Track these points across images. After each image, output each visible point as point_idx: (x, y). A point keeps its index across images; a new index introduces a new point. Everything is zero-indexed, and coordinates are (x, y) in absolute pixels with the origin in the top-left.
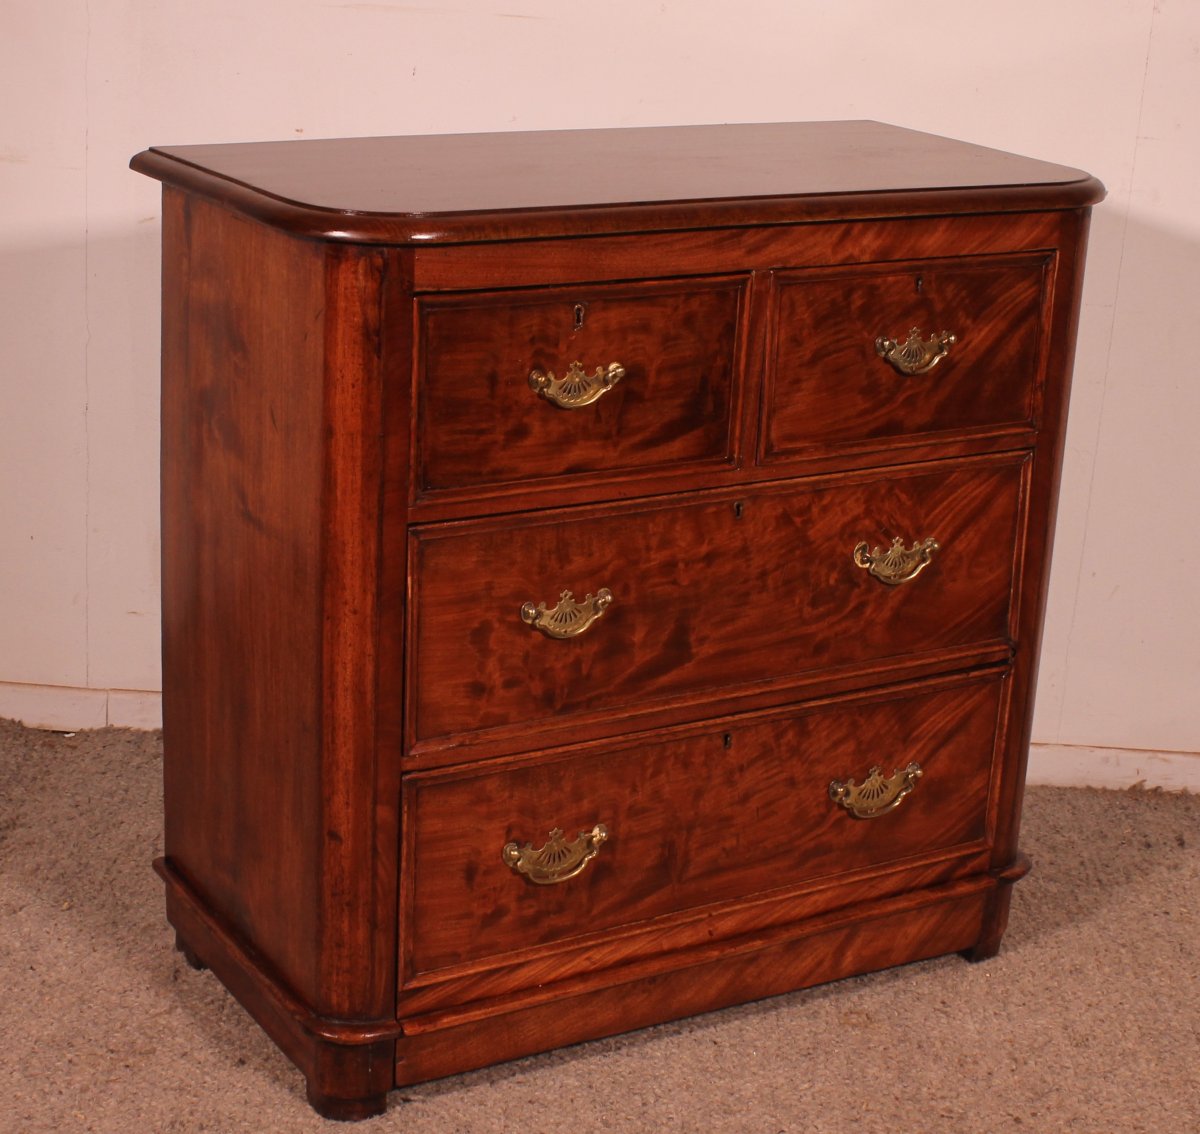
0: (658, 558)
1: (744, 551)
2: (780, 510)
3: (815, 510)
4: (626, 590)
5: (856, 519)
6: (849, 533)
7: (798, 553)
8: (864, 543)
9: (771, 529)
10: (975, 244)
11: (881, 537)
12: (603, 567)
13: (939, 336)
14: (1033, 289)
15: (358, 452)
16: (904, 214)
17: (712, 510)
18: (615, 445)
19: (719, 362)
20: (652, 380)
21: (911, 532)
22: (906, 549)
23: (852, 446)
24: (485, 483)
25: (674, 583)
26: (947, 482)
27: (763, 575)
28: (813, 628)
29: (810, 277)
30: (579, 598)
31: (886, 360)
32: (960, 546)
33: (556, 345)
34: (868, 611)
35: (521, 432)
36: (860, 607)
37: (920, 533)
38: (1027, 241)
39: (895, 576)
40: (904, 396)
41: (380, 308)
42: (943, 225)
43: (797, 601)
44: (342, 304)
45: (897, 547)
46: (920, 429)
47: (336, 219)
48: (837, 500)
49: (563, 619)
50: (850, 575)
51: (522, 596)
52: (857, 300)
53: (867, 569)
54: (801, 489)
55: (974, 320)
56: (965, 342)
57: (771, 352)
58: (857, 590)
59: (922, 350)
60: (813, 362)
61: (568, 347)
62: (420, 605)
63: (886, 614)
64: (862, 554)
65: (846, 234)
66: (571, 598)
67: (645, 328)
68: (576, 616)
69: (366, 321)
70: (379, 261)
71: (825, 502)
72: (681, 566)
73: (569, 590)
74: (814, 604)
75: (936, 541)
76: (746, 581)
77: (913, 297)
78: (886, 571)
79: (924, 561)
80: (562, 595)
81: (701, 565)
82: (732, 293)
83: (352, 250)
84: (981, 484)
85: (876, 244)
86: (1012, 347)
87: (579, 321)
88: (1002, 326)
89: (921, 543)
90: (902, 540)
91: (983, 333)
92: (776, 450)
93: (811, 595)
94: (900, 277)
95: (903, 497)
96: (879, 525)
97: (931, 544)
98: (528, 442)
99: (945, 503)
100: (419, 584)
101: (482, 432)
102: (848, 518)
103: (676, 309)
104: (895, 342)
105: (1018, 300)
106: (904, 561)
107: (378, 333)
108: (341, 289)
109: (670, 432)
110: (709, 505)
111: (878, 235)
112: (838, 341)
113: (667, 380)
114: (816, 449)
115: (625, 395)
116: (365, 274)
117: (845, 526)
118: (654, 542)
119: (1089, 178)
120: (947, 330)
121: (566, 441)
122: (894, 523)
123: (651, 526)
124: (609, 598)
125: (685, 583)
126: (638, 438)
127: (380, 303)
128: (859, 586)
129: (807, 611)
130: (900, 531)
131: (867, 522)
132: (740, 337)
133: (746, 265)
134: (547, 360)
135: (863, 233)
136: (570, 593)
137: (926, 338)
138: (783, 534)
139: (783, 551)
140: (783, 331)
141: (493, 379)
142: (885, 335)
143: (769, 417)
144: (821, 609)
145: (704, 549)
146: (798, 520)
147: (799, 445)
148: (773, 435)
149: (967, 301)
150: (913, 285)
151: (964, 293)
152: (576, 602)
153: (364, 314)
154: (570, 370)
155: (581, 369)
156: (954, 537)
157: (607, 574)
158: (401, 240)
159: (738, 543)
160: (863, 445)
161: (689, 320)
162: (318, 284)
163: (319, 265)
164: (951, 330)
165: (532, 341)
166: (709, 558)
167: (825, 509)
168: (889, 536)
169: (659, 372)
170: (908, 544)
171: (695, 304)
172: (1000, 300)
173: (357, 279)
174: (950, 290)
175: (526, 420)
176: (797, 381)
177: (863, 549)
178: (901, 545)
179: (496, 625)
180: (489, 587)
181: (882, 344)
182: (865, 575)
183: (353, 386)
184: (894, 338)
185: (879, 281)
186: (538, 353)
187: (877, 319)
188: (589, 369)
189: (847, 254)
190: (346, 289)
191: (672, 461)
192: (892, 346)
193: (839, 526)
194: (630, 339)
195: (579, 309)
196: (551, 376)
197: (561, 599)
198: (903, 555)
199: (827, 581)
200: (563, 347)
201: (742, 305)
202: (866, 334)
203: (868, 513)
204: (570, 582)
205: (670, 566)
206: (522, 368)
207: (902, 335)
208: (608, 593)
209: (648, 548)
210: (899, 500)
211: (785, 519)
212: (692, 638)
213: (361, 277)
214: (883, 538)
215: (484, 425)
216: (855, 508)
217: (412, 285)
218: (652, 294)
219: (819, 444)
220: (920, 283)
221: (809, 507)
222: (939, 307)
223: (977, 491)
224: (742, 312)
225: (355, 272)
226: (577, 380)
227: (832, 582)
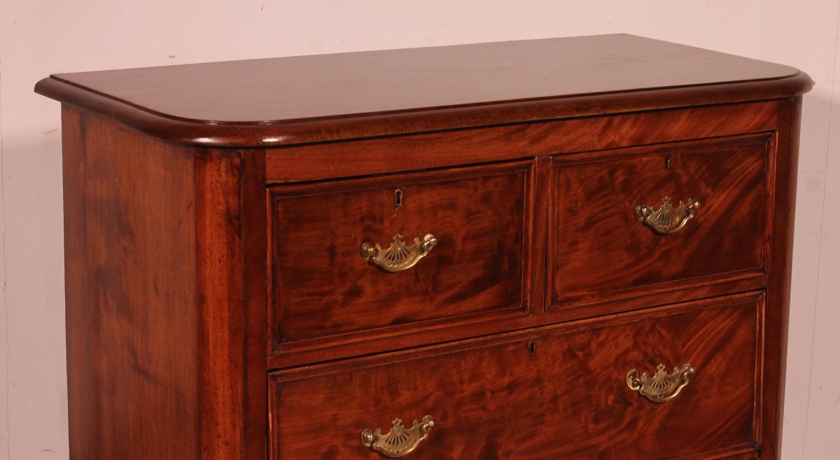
0: (469, 389)
1: (539, 381)
2: (566, 347)
3: (594, 345)
4: (445, 416)
5: (626, 352)
6: (622, 363)
7: (581, 380)
8: (634, 370)
9: (559, 361)
10: (711, 129)
11: (648, 365)
12: (426, 398)
13: (685, 203)
14: (759, 162)
15: (226, 314)
16: (653, 108)
17: (512, 348)
18: (432, 300)
19: (512, 230)
20: (459, 247)
21: (672, 361)
22: (668, 373)
23: (620, 293)
24: (328, 334)
25: (484, 408)
26: (698, 318)
27: (555, 399)
28: (596, 441)
29: (581, 160)
30: (407, 424)
31: (645, 223)
32: (711, 369)
33: (382, 222)
34: (641, 424)
35: (356, 292)
36: (634, 421)
37: (679, 361)
38: (752, 124)
39: (660, 396)
40: (661, 251)
41: (239, 198)
42: (685, 116)
43: (583, 419)
44: (208, 196)
45: (661, 373)
46: (674, 277)
47: (202, 128)
48: (611, 337)
49: (395, 441)
50: (625, 397)
51: (362, 425)
52: (620, 177)
53: (638, 391)
54: (582, 329)
55: (713, 189)
56: (708, 205)
57: (553, 220)
58: (630, 408)
59: (673, 214)
60: (587, 227)
61: (391, 223)
62: (279, 436)
63: (655, 426)
64: (633, 379)
65: (608, 125)
66: (401, 424)
67: (452, 206)
68: (405, 439)
69: (228, 209)
70: (237, 161)
71: (601, 339)
72: (489, 394)
73: (399, 418)
74: (596, 420)
75: (692, 366)
76: (541, 405)
77: (663, 173)
78: (653, 392)
79: (683, 382)
80: (394, 422)
81: (504, 393)
82: (519, 175)
83: (215, 153)
84: (725, 319)
85: (632, 132)
86: (745, 209)
87: (399, 202)
88: (736, 193)
89: (680, 369)
90: (664, 367)
91: (721, 199)
92: (560, 298)
93: (593, 413)
94: (653, 158)
95: (664, 332)
96: (646, 355)
97: (688, 369)
98: (361, 300)
99: (697, 335)
100: (278, 419)
101: (324, 294)
102: (621, 350)
103: (476, 190)
104: (651, 209)
105: (747, 172)
106: (667, 384)
107: (238, 218)
108: (208, 184)
109: (475, 288)
110: (508, 345)
111: (634, 124)
112: (607, 209)
113: (470, 246)
114: (592, 296)
115: (438, 260)
116: (227, 171)
117: (618, 357)
118: (466, 377)
119: (799, 72)
120: (692, 198)
121: (393, 298)
122: (658, 353)
123: (463, 363)
124: (432, 423)
125: (493, 408)
126: (450, 293)
127: (239, 194)
128: (632, 405)
129: (591, 426)
130: (663, 359)
131: (636, 353)
132: (527, 209)
133: (530, 154)
134: (375, 235)
135: (621, 124)
136: (400, 421)
137: (676, 205)
138: (569, 365)
139: (570, 379)
140: (561, 203)
141: (332, 251)
142: (642, 202)
143: (553, 273)
144: (603, 425)
145: (506, 380)
146: (580, 354)
147: (578, 294)
148: (558, 286)
149: (707, 174)
150: (663, 163)
151: (704, 168)
152: (405, 427)
153: (227, 202)
154: (393, 241)
155: (402, 241)
156: (706, 362)
157: (429, 404)
158: (254, 144)
159: (534, 375)
160: (630, 291)
161: (486, 198)
162: (189, 181)
163: (189, 165)
164: (695, 198)
165: (362, 219)
166: (511, 388)
167: (601, 345)
168: (654, 364)
169: (465, 239)
170: (669, 370)
171: (490, 185)
172: (733, 172)
173: (220, 176)
174: (693, 166)
175: (359, 283)
176: (575, 243)
177: (634, 375)
178: (664, 371)
179: (342, 449)
180: (335, 418)
181: (641, 211)
182: (636, 394)
183: (220, 261)
184: (650, 206)
185: (636, 161)
186: (367, 229)
187: (635, 191)
188: (408, 241)
189: (610, 141)
190: (211, 183)
191: (477, 311)
192: (649, 212)
193: (613, 357)
194: (440, 215)
195: (399, 193)
196: (378, 247)
197: (393, 426)
198: (665, 379)
199: (607, 401)
200: (387, 223)
201: (528, 185)
202: (627, 204)
203: (636, 346)
204: (399, 412)
205: (479, 396)
206: (355, 240)
207: (657, 203)
208: (430, 419)
209: (462, 382)
210: (660, 334)
211: (570, 353)
212: (500, 452)
213: (223, 174)
214: (649, 366)
215: (326, 288)
216: (626, 343)
217: (264, 178)
218: (456, 179)
219: (594, 293)
220: (669, 161)
221: (589, 343)
222: (685, 179)
223: (723, 324)
224: (528, 190)
225: (219, 170)
226: (399, 249)
227: (610, 402)
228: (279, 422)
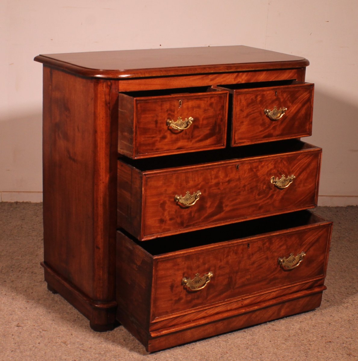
0: (214, 182)
1: (239, 179)
2: (249, 167)
3: (260, 167)
4: (205, 191)
5: (271, 170)
6: (269, 174)
7: (254, 180)
8: (273, 176)
9: (247, 172)
10: (274, 78)
11: (278, 175)
12: (199, 184)
13: (282, 108)
14: (309, 94)
15: (104, 137)
16: (254, 69)
17: (230, 167)
18: (191, 141)
19: (220, 117)
20: (201, 122)
21: (287, 174)
22: (286, 178)
23: (258, 141)
24: (154, 152)
25: (219, 189)
26: (298, 158)
27: (245, 186)
28: (259, 202)
29: (245, 92)
30: (192, 193)
31: (268, 116)
32: (301, 177)
33: (174, 112)
34: (275, 196)
35: (164, 137)
36: (273, 195)
37: (290, 173)
38: (288, 77)
39: (282, 186)
40: (273, 126)
41: (110, 96)
42: (264, 73)
43: (254, 194)
44: (99, 95)
45: (283, 178)
46: (277, 136)
47: (97, 72)
48: (266, 164)
49: (187, 200)
50: (270, 187)
51: (175, 193)
52: (259, 98)
53: (274, 184)
54: (255, 161)
55: (292, 104)
56: (290, 110)
57: (235, 113)
58: (271, 191)
59: (277, 113)
60: (248, 115)
61: (177, 113)
62: (146, 196)
63: (280, 197)
64: (273, 180)
65: (237, 76)
66: (189, 194)
67: (199, 107)
68: (190, 199)
69: (106, 101)
70: (109, 83)
71: (262, 165)
72: (221, 184)
73: (189, 191)
74: (259, 195)
75: (294, 175)
76: (239, 188)
77: (275, 97)
78: (279, 184)
79: (290, 182)
80: (187, 193)
81: (226, 184)
82: (223, 97)
83: (102, 81)
84: (307, 159)
85: (246, 78)
86: (303, 111)
87: (180, 105)
88: (300, 105)
89: (290, 176)
90: (284, 176)
91: (295, 108)
92: (237, 142)
93: (258, 192)
94: (271, 92)
95: (285, 163)
96: (278, 171)
97: (293, 176)
98: (166, 140)
99: (297, 164)
100: (145, 190)
101: (153, 137)
102: (269, 169)
103: (207, 101)
104: (270, 110)
105: (304, 98)
106: (285, 182)
107: (109, 103)
108: (99, 91)
109: (206, 137)
110: (229, 166)
111: (246, 76)
112: (254, 110)
113: (205, 122)
114: (248, 142)
115: (195, 126)
116: (106, 87)
118: (213, 177)
120: (285, 107)
121: (177, 140)
122: (282, 171)
123: (212, 172)
124: (201, 193)
125: (222, 189)
126: (198, 139)
127: (110, 95)
128: (272, 189)
129: (257, 197)
130: (284, 172)
131: (274, 170)
132: (226, 109)
133: (210, 84)
134: (172, 116)
135: (242, 75)
136: (189, 192)
137: (278, 109)
138: (250, 174)
139: (250, 179)
140: (238, 108)
141: (156, 122)
142: (267, 108)
143: (235, 133)
144: (261, 196)
145: (228, 179)
146: (255, 170)
147: (243, 141)
149: (290, 98)
150: (274, 94)
151: (289, 96)
152: (191, 195)
153: (105, 98)
154: (178, 119)
155: (181, 119)
156: (299, 175)
157: (199, 186)
158: (116, 77)
159: (237, 177)
160: (262, 140)
161: (211, 105)
162: (92, 90)
163: (92, 85)
164: (286, 107)
165: (167, 111)
166: (229, 181)
167: (262, 167)
168: (281, 174)
169: (203, 120)
170: (286, 177)
171: (213, 100)
172: (299, 98)
173: (103, 88)
174: (285, 95)
175: (166, 134)
176: (242, 122)
177: (273, 178)
178: (284, 177)
179: (167, 202)
180: (166, 190)
181: (266, 111)
182: (273, 186)
183: (102, 118)
184: (270, 109)
185: (265, 93)
186: (169, 114)
187: (264, 104)
188: (183, 119)
189: (238, 81)
190: (100, 91)
191: (207, 146)
192: (269, 111)
193: (267, 171)
194: (195, 110)
195: (180, 102)
196: (173, 121)
197: (186, 194)
198: (285, 180)
199: (263, 188)
200: (176, 112)
201: (226, 100)
202: (261, 108)
203: (275, 168)
204: (189, 189)
205: (217, 184)
206: (165, 119)
207: (272, 108)
208: (200, 192)
209: (212, 179)
210: (284, 164)
211: (251, 170)
212: (224, 205)
213: (104, 88)
214: (279, 175)
215: (154, 135)
216: (271, 166)
217: (118, 90)
218: (201, 97)
219: (249, 140)
220: (276, 93)
221: (258, 166)
222: (282, 100)
223: (306, 161)
224: (226, 102)
225: (103, 86)
226: (180, 122)
227: (264, 188)
228: (146, 191)
